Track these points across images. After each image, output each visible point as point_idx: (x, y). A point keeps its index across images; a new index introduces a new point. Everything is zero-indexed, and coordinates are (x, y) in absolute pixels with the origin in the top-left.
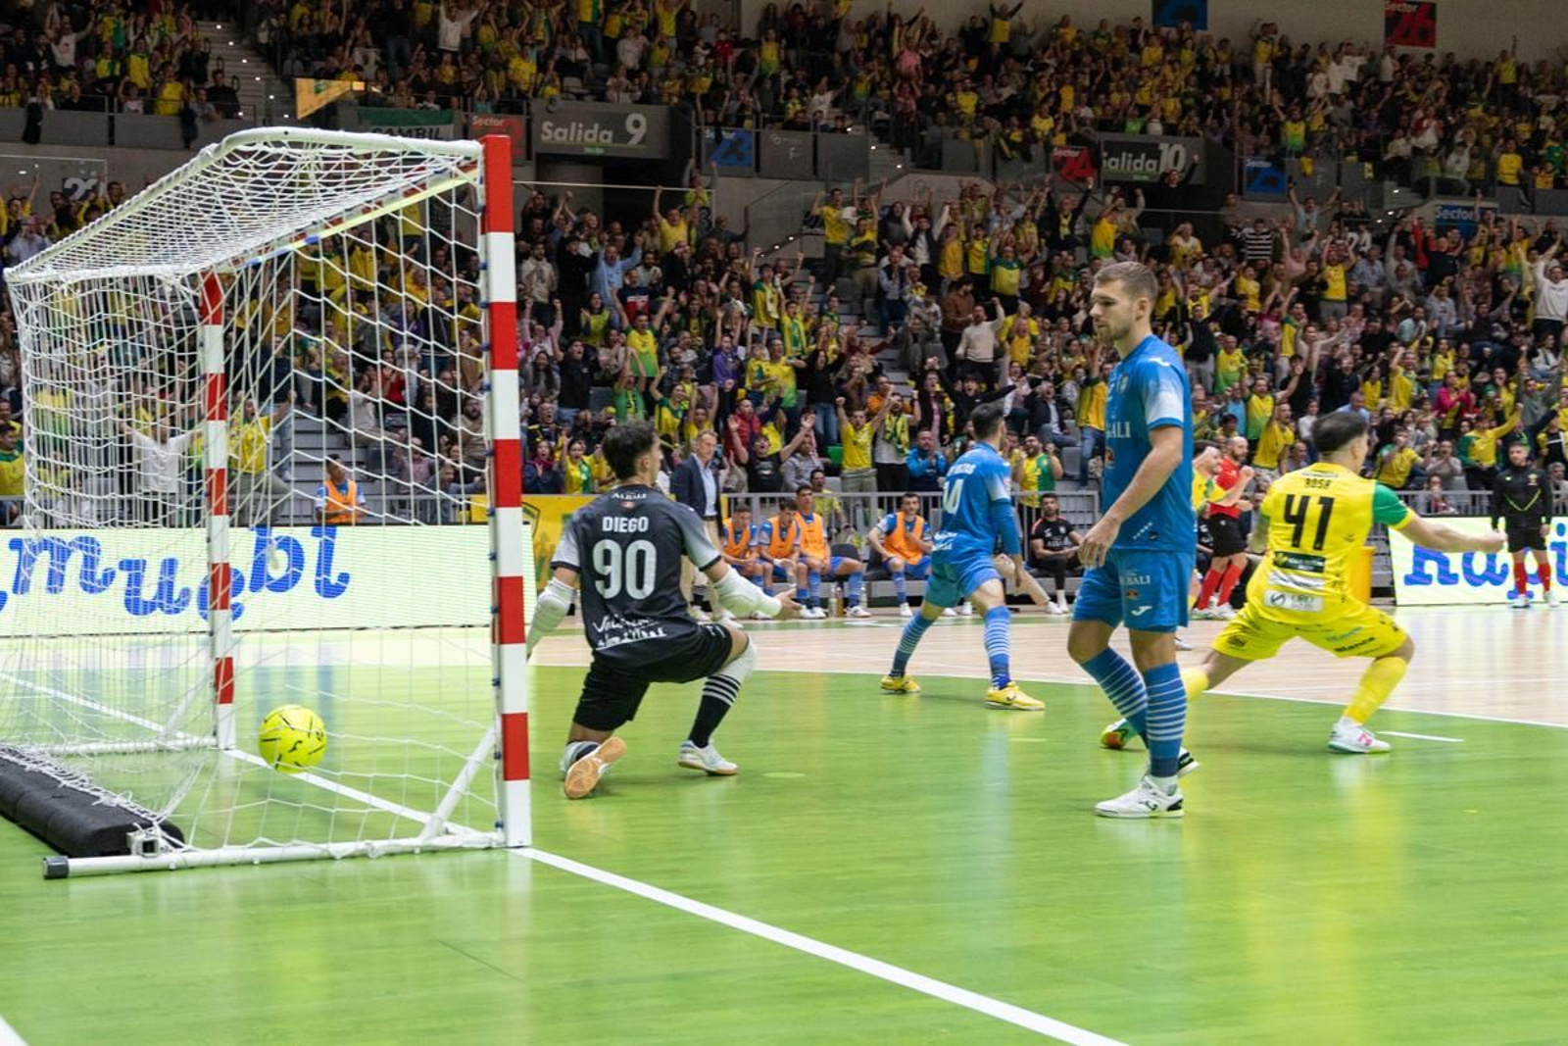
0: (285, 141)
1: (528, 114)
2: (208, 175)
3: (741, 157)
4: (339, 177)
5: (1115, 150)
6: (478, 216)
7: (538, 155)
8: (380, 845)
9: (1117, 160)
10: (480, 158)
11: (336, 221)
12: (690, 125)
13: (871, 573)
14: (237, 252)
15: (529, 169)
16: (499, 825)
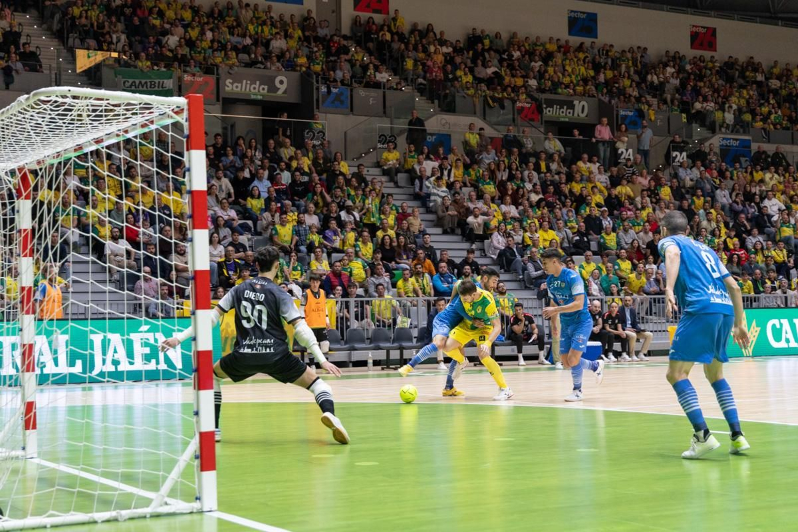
0: (69, 95)
1: (218, 74)
2: (21, 113)
3: (342, 102)
4: (101, 116)
5: (550, 103)
6: (185, 140)
7: (224, 99)
8: (126, 513)
9: (551, 109)
10: (186, 107)
11: (98, 141)
12: (313, 83)
13: (419, 344)
14: (40, 157)
15: (218, 106)
16: (198, 499)
